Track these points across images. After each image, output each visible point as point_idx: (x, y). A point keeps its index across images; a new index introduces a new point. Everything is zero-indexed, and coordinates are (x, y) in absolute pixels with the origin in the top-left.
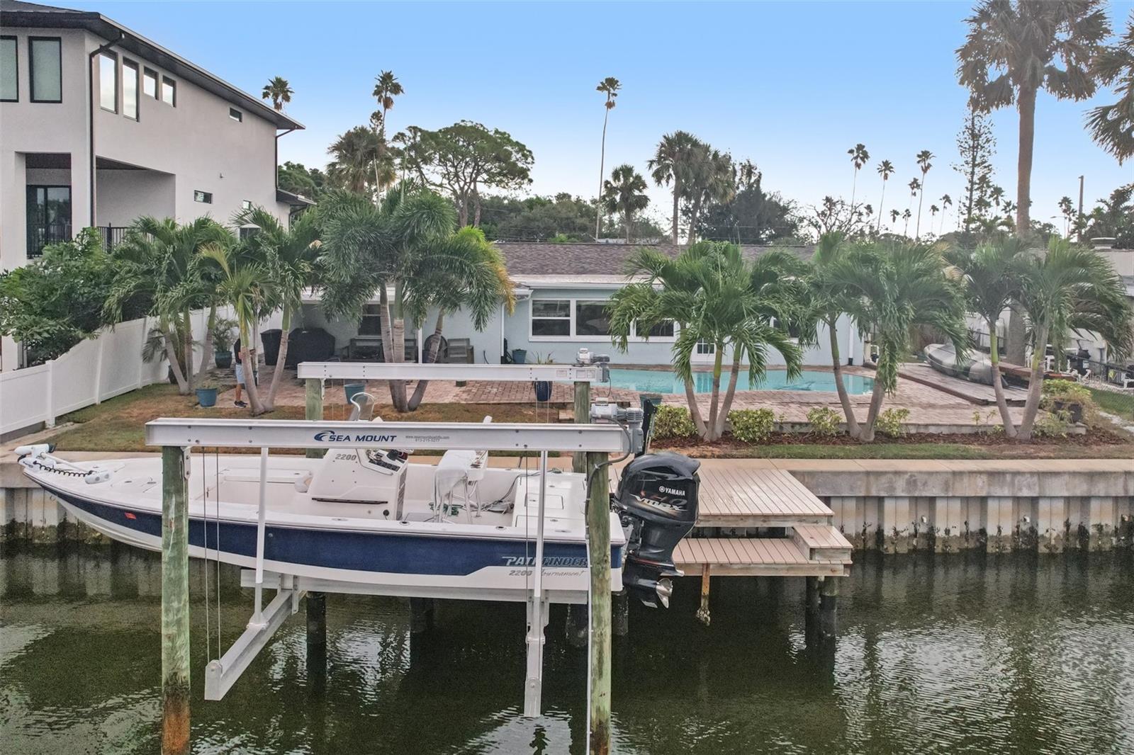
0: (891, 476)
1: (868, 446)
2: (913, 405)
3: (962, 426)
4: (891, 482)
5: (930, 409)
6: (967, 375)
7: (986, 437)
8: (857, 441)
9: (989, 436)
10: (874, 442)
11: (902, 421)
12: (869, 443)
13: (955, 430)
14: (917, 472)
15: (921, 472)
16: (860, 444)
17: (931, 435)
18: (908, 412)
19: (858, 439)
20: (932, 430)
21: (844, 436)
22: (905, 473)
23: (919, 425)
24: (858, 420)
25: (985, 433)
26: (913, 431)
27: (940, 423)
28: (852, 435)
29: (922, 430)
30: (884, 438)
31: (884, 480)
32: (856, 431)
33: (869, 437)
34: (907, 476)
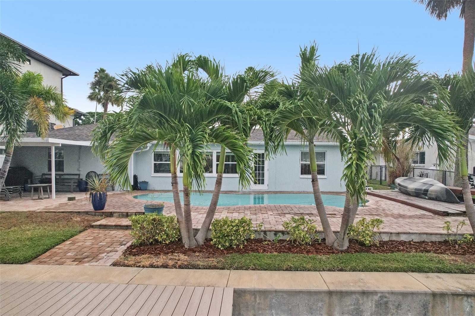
0: (358, 296)
1: (340, 255)
2: (387, 215)
3: (431, 234)
4: (357, 303)
5: (400, 219)
6: (426, 195)
7: (457, 246)
8: (331, 250)
9: (459, 245)
10: (347, 251)
11: (375, 230)
12: (342, 252)
13: (424, 238)
14: (388, 293)
15: (392, 293)
16: (333, 253)
17: (403, 243)
18: (381, 222)
19: (332, 248)
20: (403, 238)
21: (319, 244)
22: (375, 293)
23: (391, 233)
24: (333, 229)
25: (455, 242)
26: (386, 238)
27: (411, 231)
28: (327, 244)
29: (394, 238)
30: (357, 246)
31: (349, 301)
32: (331, 239)
33: (342, 246)
34: (376, 298)
